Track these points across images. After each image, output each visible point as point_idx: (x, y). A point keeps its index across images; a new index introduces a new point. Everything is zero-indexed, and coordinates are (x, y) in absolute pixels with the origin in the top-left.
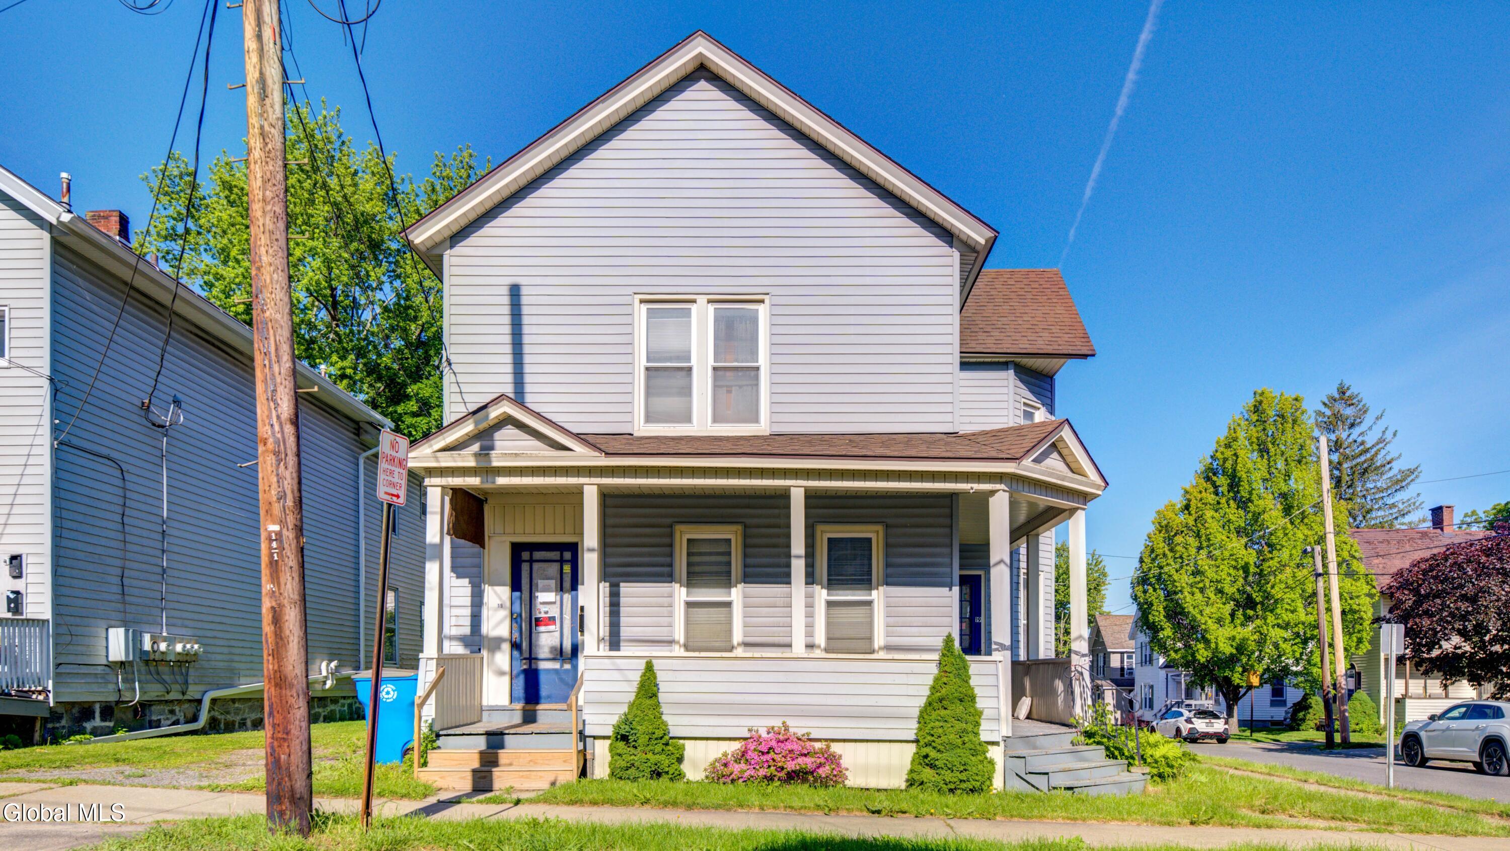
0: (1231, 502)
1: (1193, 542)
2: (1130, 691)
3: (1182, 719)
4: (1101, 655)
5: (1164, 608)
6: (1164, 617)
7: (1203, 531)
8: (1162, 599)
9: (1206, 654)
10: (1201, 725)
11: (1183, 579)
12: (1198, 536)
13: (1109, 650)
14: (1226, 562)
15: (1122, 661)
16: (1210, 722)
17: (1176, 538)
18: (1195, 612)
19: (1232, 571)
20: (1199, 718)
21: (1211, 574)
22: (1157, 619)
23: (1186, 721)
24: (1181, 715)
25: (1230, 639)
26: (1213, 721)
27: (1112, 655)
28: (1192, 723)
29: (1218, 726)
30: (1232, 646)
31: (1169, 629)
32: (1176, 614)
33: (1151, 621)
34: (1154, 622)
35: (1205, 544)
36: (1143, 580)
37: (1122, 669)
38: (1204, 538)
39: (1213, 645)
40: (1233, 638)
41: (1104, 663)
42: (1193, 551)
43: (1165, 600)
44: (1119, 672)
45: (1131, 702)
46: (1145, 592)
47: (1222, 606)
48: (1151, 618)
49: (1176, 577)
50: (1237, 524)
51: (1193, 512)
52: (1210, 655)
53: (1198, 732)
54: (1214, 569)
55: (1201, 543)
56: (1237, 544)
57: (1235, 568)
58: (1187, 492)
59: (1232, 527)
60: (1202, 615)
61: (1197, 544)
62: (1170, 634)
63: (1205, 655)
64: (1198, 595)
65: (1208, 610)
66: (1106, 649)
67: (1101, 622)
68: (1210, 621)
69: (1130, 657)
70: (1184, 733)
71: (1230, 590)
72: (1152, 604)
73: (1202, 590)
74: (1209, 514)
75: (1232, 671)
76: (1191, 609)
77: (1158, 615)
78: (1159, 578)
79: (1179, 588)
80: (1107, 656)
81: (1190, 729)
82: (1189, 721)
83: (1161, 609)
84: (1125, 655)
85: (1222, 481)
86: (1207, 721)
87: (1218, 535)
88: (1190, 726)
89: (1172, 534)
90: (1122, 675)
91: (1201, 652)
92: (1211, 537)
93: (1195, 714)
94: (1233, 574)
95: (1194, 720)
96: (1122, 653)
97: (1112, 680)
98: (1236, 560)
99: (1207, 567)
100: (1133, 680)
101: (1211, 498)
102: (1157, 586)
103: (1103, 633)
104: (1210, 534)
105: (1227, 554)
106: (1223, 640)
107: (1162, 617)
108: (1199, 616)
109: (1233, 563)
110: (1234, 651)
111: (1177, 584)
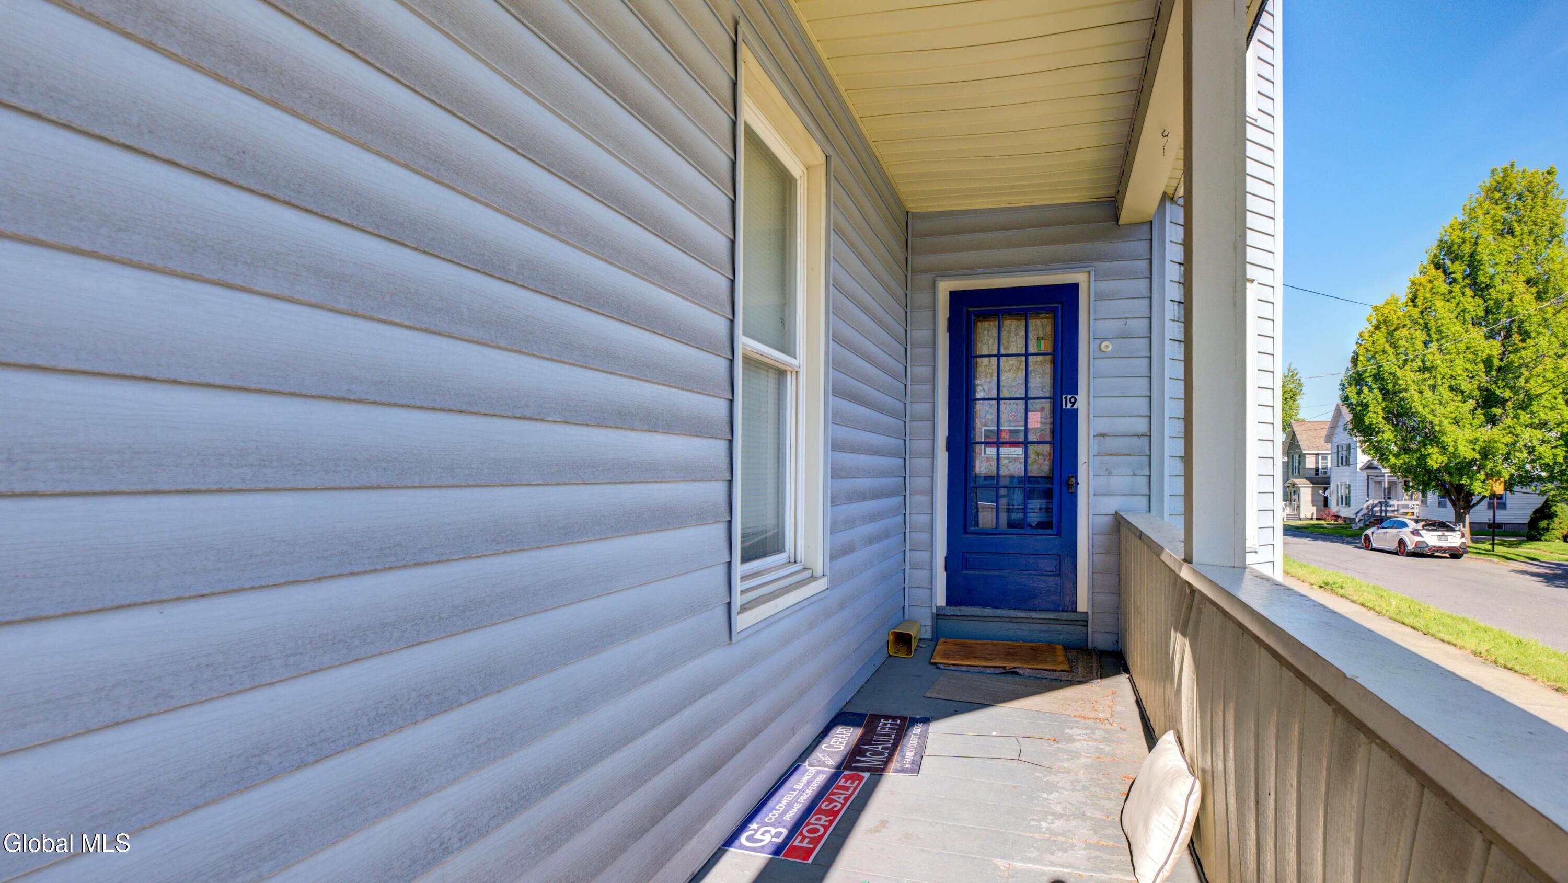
0: (1467, 290)
1: (1420, 336)
2: (1325, 489)
3: (1407, 530)
4: (1296, 457)
5: (1383, 409)
6: (1383, 418)
7: (1432, 323)
8: (1380, 400)
9: (1440, 458)
10: (1431, 538)
11: (1408, 377)
12: (1426, 327)
13: (1304, 452)
14: (1461, 356)
15: (1317, 463)
16: (1443, 535)
17: (1397, 333)
18: (1425, 412)
19: (1468, 366)
20: (1428, 530)
21: (1443, 369)
22: (1374, 421)
23: (1412, 533)
24: (1405, 525)
25: (1471, 442)
26: (1446, 533)
27: (1307, 456)
28: (1421, 536)
29: (1454, 540)
30: (1474, 449)
31: (1389, 432)
32: (1399, 415)
33: (1367, 423)
34: (1371, 424)
35: (1435, 337)
36: (1358, 380)
37: (1317, 470)
38: (1433, 330)
39: (1451, 449)
40: (1474, 442)
41: (1300, 463)
42: (1420, 345)
43: (1384, 399)
44: (1314, 472)
45: (1326, 499)
46: (1359, 393)
47: (1460, 404)
48: (1367, 421)
49: (1399, 373)
50: (1474, 314)
51: (1419, 303)
52: (1445, 460)
53: (1428, 546)
54: (1449, 364)
55: (1429, 335)
56: (1477, 335)
57: (1474, 362)
58: (1413, 283)
59: (1468, 317)
60: (1434, 415)
61: (1424, 337)
62: (1391, 437)
63: (1440, 460)
64: (1428, 394)
65: (1440, 410)
66: (1301, 452)
67: (1296, 428)
68: (1446, 422)
69: (1324, 458)
70: (1410, 547)
71: (1466, 386)
72: (1367, 406)
73: (1433, 388)
74: (1439, 304)
75: (1471, 478)
76: (1420, 409)
77: (1376, 416)
78: (1377, 377)
79: (1404, 387)
80: (1301, 457)
81: (1417, 542)
82: (1415, 532)
83: (1379, 410)
84: (1320, 457)
85: (1459, 269)
86: (1440, 533)
87: (1451, 326)
88: (1417, 539)
89: (1392, 328)
90: (1317, 474)
91: (1434, 457)
92: (1443, 329)
93: (1423, 526)
94: (1471, 369)
95: (1422, 532)
96: (1317, 455)
97: (1307, 479)
98: (1475, 353)
99: (1439, 362)
100: (1329, 478)
101: (1443, 288)
102: (1374, 386)
103: (1299, 437)
104: (1442, 324)
105: (1462, 347)
106: (1464, 443)
107: (1380, 419)
108: (1430, 417)
109: (1471, 356)
110: (1478, 456)
111: (1400, 382)
